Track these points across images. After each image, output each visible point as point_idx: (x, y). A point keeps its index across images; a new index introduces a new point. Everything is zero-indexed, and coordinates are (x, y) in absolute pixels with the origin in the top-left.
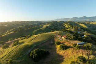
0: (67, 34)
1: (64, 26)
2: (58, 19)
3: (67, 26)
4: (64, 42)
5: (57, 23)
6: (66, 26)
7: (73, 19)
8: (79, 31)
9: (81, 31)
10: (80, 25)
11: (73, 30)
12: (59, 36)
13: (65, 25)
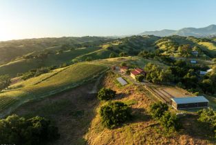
0: (149, 64)
1: (158, 47)
2: (147, 32)
3: (163, 47)
4: (127, 92)
5: (142, 41)
6: (161, 45)
7: (182, 32)
8: (193, 56)
9: (199, 56)
10: (200, 43)
11: (176, 55)
12: (122, 70)
13: (159, 44)
